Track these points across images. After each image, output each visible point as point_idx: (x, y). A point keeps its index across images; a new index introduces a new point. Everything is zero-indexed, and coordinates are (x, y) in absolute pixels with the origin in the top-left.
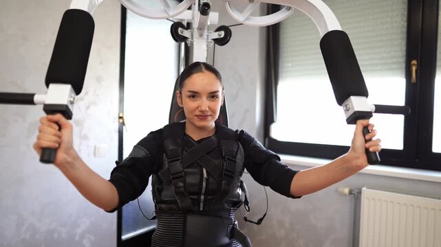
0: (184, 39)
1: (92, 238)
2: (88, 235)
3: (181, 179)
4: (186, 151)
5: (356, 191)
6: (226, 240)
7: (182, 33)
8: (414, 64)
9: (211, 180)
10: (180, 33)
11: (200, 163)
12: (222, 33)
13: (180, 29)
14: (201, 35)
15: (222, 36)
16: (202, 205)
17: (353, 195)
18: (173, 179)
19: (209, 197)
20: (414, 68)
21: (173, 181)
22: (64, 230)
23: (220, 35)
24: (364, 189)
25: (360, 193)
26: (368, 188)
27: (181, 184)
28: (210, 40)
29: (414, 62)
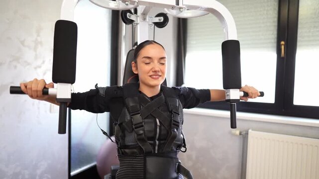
0: (131, 22)
1: (49, 176)
2: (46, 175)
3: (141, 128)
4: (143, 106)
5: (244, 132)
6: (175, 175)
7: (130, 17)
8: (283, 44)
9: (162, 127)
10: (128, 17)
11: (154, 115)
12: (162, 19)
13: (128, 14)
14: (144, 19)
15: (162, 21)
16: (157, 148)
17: (242, 136)
18: (136, 128)
19: (162, 142)
20: (283, 47)
21: (136, 130)
22: (26, 172)
23: (160, 20)
24: (250, 131)
25: (247, 134)
26: (253, 130)
27: (141, 132)
28: (151, 23)
29: (283, 43)
